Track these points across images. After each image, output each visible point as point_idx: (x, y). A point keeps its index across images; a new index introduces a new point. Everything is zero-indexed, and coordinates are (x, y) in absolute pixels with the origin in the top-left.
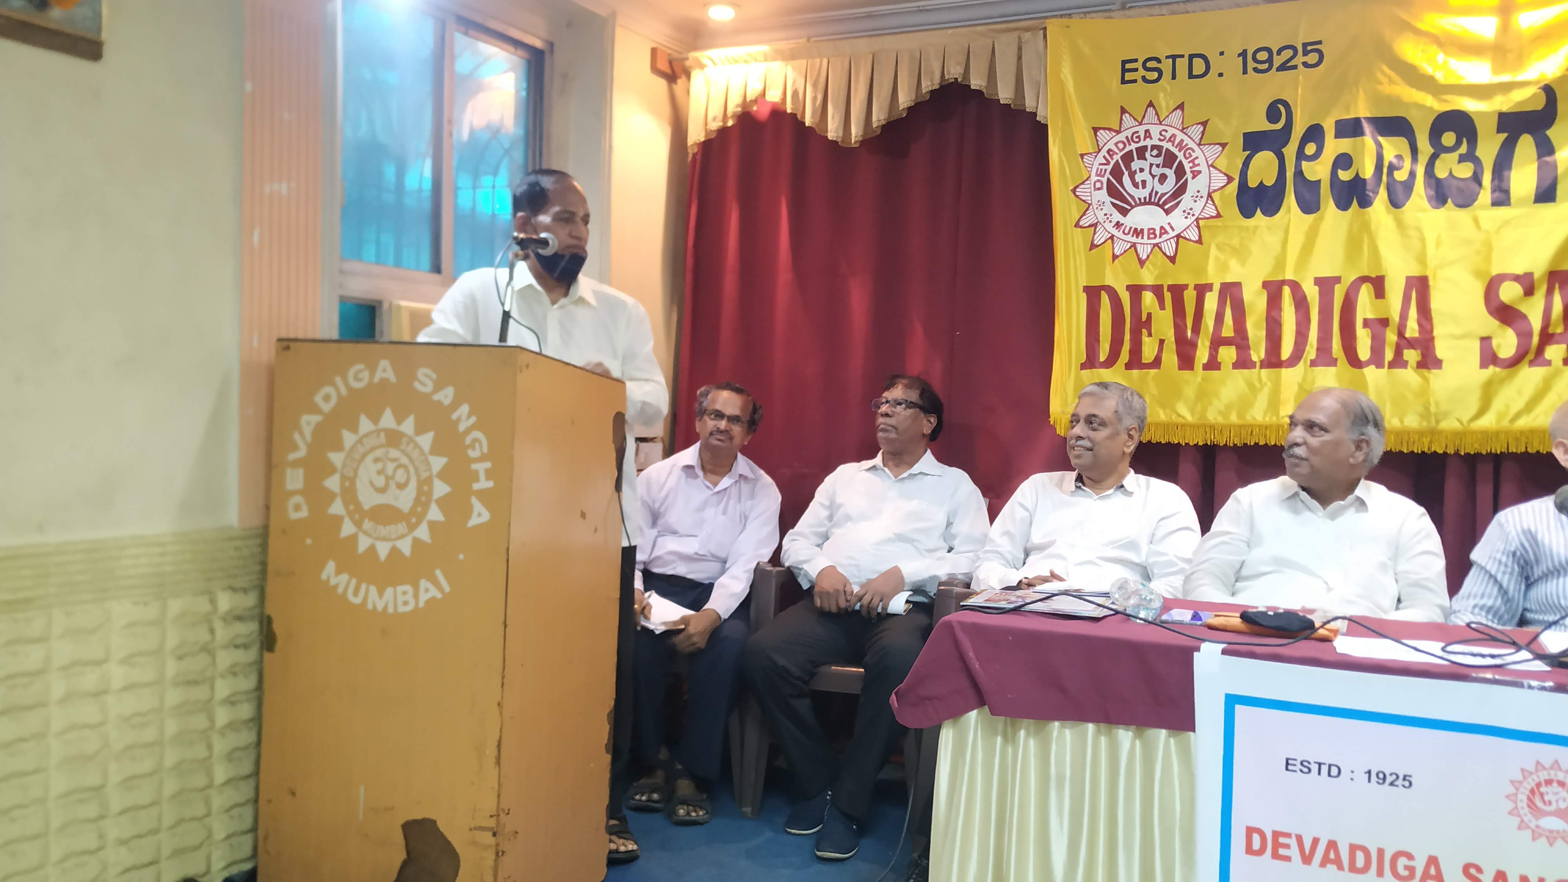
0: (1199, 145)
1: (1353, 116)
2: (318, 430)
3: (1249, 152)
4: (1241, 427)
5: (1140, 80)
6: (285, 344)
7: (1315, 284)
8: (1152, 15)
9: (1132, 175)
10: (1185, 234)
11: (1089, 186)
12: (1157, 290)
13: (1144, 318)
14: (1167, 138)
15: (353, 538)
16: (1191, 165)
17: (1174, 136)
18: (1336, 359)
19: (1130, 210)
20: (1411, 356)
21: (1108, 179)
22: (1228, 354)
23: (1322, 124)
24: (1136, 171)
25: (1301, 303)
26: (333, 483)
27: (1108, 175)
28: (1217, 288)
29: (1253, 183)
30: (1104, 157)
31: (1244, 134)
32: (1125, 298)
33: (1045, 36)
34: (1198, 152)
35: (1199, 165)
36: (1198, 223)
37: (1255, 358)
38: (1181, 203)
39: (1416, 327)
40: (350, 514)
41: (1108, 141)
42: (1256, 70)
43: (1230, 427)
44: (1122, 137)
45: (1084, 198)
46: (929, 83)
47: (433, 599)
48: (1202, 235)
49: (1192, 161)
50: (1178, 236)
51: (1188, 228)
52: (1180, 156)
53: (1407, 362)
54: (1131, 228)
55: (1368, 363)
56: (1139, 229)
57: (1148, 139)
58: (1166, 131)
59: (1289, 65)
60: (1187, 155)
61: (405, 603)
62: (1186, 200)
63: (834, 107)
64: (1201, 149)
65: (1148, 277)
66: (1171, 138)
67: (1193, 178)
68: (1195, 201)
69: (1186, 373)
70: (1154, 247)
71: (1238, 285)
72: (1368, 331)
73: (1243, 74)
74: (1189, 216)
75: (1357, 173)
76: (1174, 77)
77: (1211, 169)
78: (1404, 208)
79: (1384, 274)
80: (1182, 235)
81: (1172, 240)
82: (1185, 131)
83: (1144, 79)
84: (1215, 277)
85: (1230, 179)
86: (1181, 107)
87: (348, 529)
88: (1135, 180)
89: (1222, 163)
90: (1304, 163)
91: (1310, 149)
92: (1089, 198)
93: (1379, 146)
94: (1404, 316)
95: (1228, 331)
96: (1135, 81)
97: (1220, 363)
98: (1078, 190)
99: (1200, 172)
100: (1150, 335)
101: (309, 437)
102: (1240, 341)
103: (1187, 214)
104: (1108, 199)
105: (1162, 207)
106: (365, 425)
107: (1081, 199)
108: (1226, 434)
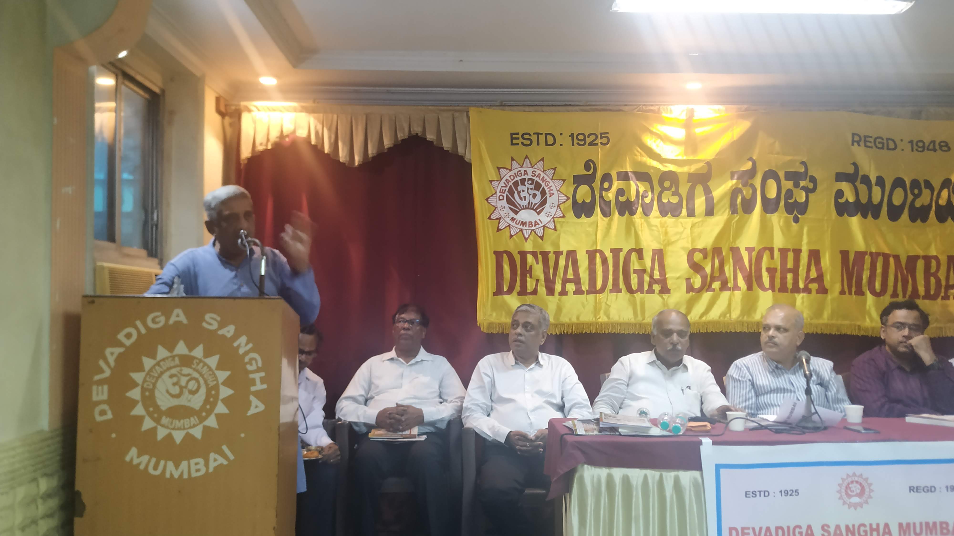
0: (552, 180)
1: (624, 171)
2: (120, 358)
3: (576, 185)
4: (578, 324)
5: (520, 144)
6: (90, 299)
7: (611, 252)
8: (524, 111)
9: (519, 193)
10: (547, 225)
11: (495, 198)
12: (534, 254)
13: (528, 268)
14: (536, 175)
15: (153, 431)
16: (549, 190)
17: (539, 174)
18: (622, 289)
19: (519, 212)
20: (656, 287)
21: (507, 195)
22: (571, 287)
23: (610, 173)
24: (520, 191)
25: (604, 261)
26: (135, 394)
27: (506, 192)
28: (565, 253)
29: (579, 200)
30: (504, 183)
31: (574, 176)
32: (517, 258)
33: (468, 116)
34: (551, 184)
35: (552, 190)
36: (554, 220)
37: (584, 289)
38: (545, 208)
39: (658, 273)
40: (150, 415)
41: (506, 175)
42: (578, 144)
43: (573, 324)
44: (512, 173)
45: (493, 204)
46: (402, 135)
47: (221, 465)
48: (556, 226)
49: (549, 188)
50: (544, 226)
51: (549, 222)
52: (543, 184)
53: (654, 290)
54: (520, 221)
55: (636, 291)
56: (524, 222)
57: (526, 175)
58: (536, 172)
59: (594, 143)
60: (547, 185)
61: (198, 471)
62: (547, 206)
63: (344, 143)
64: (553, 182)
65: (528, 247)
66: (538, 175)
67: (550, 196)
68: (551, 208)
69: (550, 297)
70: (531, 232)
71: (575, 252)
72: (636, 275)
73: (572, 145)
74: (549, 216)
75: (628, 198)
76: (538, 144)
77: (559, 192)
78: (650, 216)
79: (642, 248)
80: (546, 225)
81: (541, 228)
82: (545, 172)
83: (522, 143)
84: (564, 248)
85: (568, 198)
86: (542, 160)
87: (148, 424)
88: (520, 195)
89: (563, 189)
90: (603, 192)
91: (606, 185)
92: (496, 204)
93: (637, 186)
94: (653, 269)
95: (570, 275)
96: (518, 144)
97: (567, 292)
98: (489, 199)
99: (553, 194)
100: (531, 277)
101: (112, 363)
102: (577, 281)
103: (548, 214)
104: (507, 206)
105: (535, 210)
106: (162, 352)
107: (491, 205)
108: (571, 328)
